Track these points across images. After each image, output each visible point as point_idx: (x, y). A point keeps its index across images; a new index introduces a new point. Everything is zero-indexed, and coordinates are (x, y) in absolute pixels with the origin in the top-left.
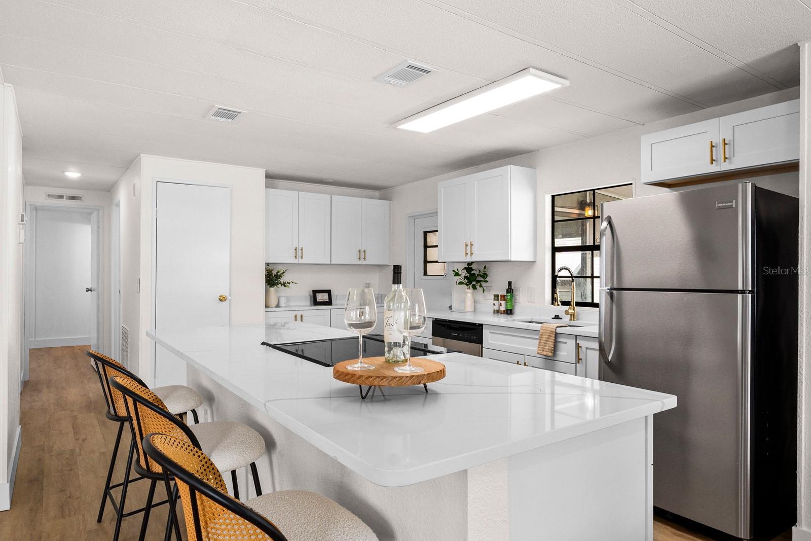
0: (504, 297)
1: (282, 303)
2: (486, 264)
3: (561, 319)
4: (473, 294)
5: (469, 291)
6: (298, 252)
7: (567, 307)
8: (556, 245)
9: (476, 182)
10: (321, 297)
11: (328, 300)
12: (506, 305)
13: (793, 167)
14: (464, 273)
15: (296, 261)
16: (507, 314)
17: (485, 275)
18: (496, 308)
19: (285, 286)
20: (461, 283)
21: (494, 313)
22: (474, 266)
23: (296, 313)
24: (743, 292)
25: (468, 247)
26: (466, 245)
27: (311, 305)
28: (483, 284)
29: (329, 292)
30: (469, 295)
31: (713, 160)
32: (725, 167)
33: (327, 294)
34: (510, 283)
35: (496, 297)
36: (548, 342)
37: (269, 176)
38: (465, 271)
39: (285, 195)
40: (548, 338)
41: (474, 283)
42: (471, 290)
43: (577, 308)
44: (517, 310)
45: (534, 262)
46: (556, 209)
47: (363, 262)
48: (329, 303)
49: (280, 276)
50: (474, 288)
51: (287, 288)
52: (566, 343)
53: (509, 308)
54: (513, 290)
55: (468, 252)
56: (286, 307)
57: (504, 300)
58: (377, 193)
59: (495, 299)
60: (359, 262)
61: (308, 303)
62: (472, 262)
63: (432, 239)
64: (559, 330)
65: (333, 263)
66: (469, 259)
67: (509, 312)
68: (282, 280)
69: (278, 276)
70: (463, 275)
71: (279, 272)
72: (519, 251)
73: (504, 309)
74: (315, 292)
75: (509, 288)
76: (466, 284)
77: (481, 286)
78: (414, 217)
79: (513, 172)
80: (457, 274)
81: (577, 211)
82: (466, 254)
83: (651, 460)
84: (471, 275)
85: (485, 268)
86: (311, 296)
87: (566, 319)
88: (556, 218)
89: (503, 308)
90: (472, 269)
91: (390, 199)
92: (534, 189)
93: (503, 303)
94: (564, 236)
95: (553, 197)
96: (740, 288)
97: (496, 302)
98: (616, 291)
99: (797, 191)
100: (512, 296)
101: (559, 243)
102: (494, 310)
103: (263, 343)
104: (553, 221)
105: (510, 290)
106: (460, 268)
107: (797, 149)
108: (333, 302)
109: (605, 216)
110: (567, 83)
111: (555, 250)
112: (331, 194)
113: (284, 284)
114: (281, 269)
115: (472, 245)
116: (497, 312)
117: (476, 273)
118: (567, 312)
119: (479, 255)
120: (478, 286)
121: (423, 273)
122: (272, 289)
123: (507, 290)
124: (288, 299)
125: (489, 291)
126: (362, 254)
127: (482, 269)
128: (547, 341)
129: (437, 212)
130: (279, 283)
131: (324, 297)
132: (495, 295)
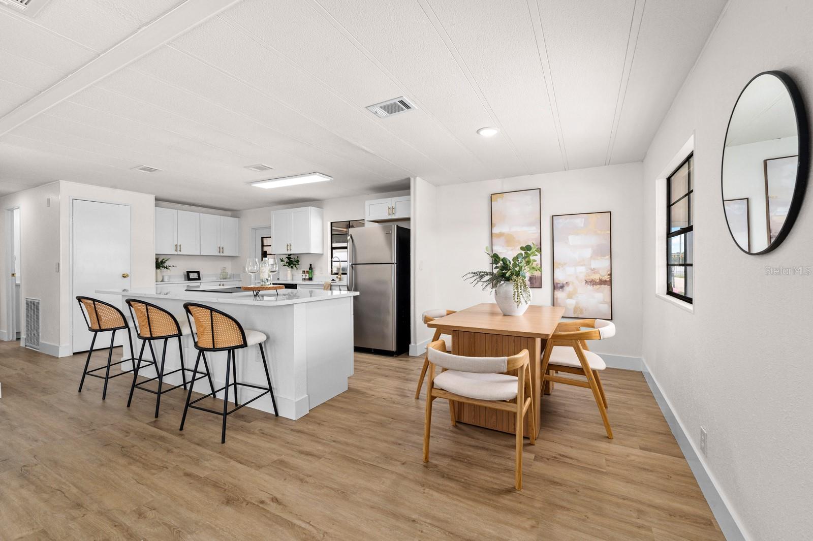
0: (308, 272)
1: (166, 279)
2: (298, 255)
3: (335, 280)
4: (291, 270)
5: (289, 269)
6: (178, 247)
7: (337, 275)
8: (333, 246)
10: (192, 276)
12: (309, 276)
13: (408, 219)
14: (286, 260)
15: (176, 253)
17: (298, 261)
18: (304, 277)
19: (167, 269)
20: (284, 265)
22: (291, 256)
24: (394, 264)
25: (289, 246)
26: (288, 245)
27: (185, 280)
28: (297, 266)
29: (198, 273)
30: (289, 272)
31: (389, 214)
32: (393, 217)
34: (311, 265)
35: (304, 272)
37: (156, 199)
38: (287, 259)
39: (169, 213)
40: (328, 287)
41: (292, 265)
42: (290, 269)
43: (342, 275)
44: (314, 278)
45: (322, 254)
46: (333, 228)
47: (222, 254)
48: (199, 279)
49: (165, 262)
50: (292, 267)
51: (168, 270)
55: (289, 249)
56: (168, 282)
58: (229, 213)
60: (219, 254)
61: (183, 279)
62: (291, 254)
63: (266, 242)
64: (332, 284)
65: (201, 254)
66: (289, 253)
67: (310, 279)
68: (165, 265)
69: (163, 262)
70: (286, 261)
71: (164, 259)
72: (315, 249)
74: (188, 273)
76: (287, 266)
77: (295, 267)
78: (255, 229)
79: (312, 210)
80: (282, 261)
81: (345, 230)
82: (288, 250)
83: (353, 313)
84: (290, 261)
85: (298, 257)
86: (185, 276)
87: (337, 280)
88: (333, 233)
89: (307, 277)
90: (291, 258)
91: (239, 218)
92: (323, 219)
93: (307, 275)
94: (337, 242)
95: (331, 223)
96: (393, 262)
97: (304, 275)
98: (354, 265)
99: (410, 226)
100: (312, 271)
101: (335, 245)
103: (186, 290)
104: (332, 235)
105: (311, 268)
106: (284, 257)
107: (410, 214)
108: (201, 278)
109: (350, 234)
110: (332, 179)
111: (333, 248)
112: (200, 212)
113: (166, 268)
114: (165, 258)
115: (290, 245)
116: (304, 279)
117: (293, 260)
118: (337, 277)
119: (294, 250)
120: (294, 267)
122: (159, 270)
123: (309, 268)
124: (170, 277)
125: (300, 269)
126: (221, 249)
127: (296, 258)
129: (270, 227)
130: (163, 267)
131: (195, 276)
132: (303, 271)
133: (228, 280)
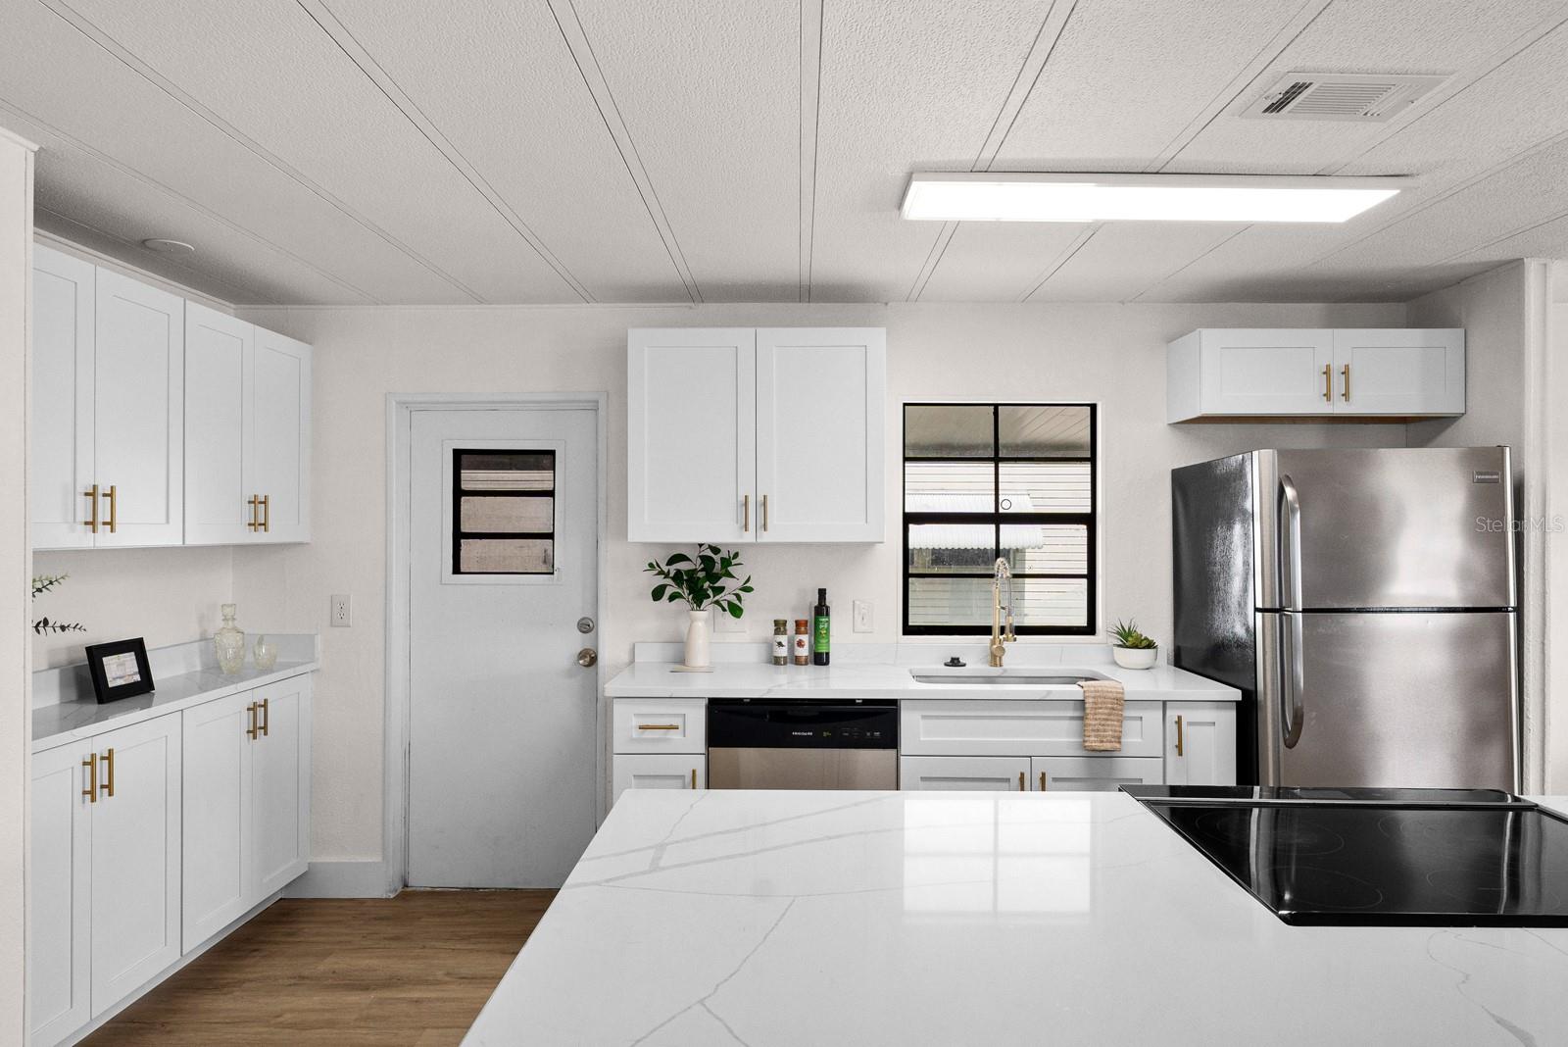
0: (803, 626)
3: (964, 665)
10: (120, 670)
11: (138, 678)
18: (784, 652)
29: (137, 647)
30: (700, 625)
33: (133, 655)
34: (822, 593)
35: (782, 627)
40: (1110, 714)
47: (260, 538)
52: (1139, 718)
53: (824, 650)
55: (751, 519)
57: (807, 633)
65: (188, 540)
67: (820, 659)
73: (808, 654)
74: (98, 653)
75: (821, 605)
78: (412, 406)
82: (744, 526)
89: (805, 652)
93: (805, 639)
95: (904, 406)
96: (1509, 604)
97: (784, 639)
104: (904, 459)
105: (825, 609)
111: (908, 519)
116: (785, 661)
121: (450, 568)
123: (818, 609)
126: (259, 510)
128: (1107, 719)
131: (127, 668)
132: (777, 623)
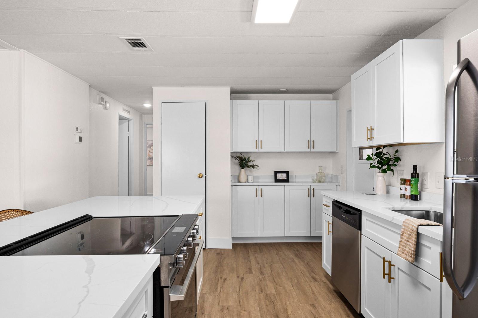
0: (409, 182)
1: (251, 178)
5: (380, 175)
6: (259, 143)
9: (375, 66)
10: (280, 176)
11: (286, 179)
12: (412, 190)
15: (257, 150)
16: (412, 199)
18: (403, 192)
19: (254, 168)
20: (374, 167)
21: (401, 197)
22: (384, 150)
23: (257, 187)
26: (368, 130)
28: (393, 168)
29: (287, 173)
33: (286, 174)
34: (415, 167)
35: (404, 181)
36: (408, 243)
37: (233, 92)
40: (409, 238)
41: (385, 167)
42: (382, 174)
45: (442, 143)
47: (312, 150)
48: (287, 181)
50: (385, 171)
52: (430, 248)
53: (414, 193)
54: (418, 174)
55: (370, 136)
56: (253, 183)
57: (410, 185)
59: (401, 184)
60: (309, 150)
64: (422, 230)
65: (286, 151)
66: (371, 143)
67: (414, 198)
68: (250, 164)
73: (410, 195)
74: (276, 173)
75: (413, 173)
76: (378, 167)
77: (392, 170)
82: (368, 139)
84: (382, 159)
86: (273, 176)
89: (408, 193)
90: (381, 153)
93: (408, 187)
97: (403, 187)
100: (418, 181)
102: (401, 195)
105: (415, 174)
108: (290, 180)
112: (285, 100)
113: (252, 167)
115: (373, 129)
116: (403, 197)
117: (388, 157)
120: (388, 170)
121: (359, 159)
122: (243, 170)
123: (412, 174)
124: (255, 177)
125: (397, 174)
126: (311, 143)
128: (407, 241)
130: (248, 167)
131: (283, 176)
132: (402, 180)
133: (329, 184)
